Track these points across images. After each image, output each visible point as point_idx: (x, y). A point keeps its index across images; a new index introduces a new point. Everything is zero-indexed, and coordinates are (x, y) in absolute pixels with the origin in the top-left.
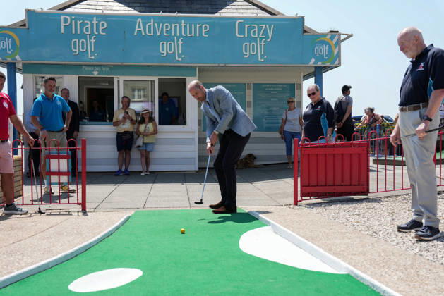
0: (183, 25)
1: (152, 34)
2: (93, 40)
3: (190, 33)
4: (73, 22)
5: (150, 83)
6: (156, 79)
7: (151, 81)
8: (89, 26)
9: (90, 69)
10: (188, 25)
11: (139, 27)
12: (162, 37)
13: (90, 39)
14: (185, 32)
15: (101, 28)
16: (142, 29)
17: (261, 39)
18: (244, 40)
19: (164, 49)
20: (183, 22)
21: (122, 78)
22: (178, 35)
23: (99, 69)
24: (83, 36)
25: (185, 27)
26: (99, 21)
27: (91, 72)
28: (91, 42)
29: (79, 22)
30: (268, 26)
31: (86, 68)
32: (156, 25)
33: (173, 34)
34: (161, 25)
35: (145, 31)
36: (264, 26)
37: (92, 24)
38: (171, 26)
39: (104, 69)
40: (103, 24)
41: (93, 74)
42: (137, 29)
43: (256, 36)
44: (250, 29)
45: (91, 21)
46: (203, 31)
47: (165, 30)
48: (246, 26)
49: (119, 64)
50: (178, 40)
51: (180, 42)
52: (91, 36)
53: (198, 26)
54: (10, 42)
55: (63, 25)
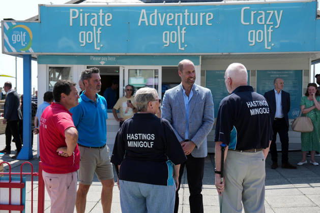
0: (186, 14)
1: (155, 24)
2: (99, 32)
3: (194, 22)
4: (81, 14)
5: (154, 71)
6: (159, 68)
7: (155, 70)
8: (96, 18)
9: (97, 59)
10: (192, 14)
11: (143, 17)
12: (165, 27)
13: (97, 30)
14: (189, 22)
15: (106, 20)
16: (146, 20)
17: (268, 26)
18: (250, 27)
19: (167, 39)
20: (186, 11)
21: (127, 68)
22: (181, 24)
23: (105, 59)
24: (89, 28)
25: (189, 16)
26: (105, 13)
27: (98, 62)
28: (97, 34)
29: (86, 15)
30: (276, 12)
31: (94, 59)
32: (159, 14)
33: (176, 24)
34: (165, 14)
35: (149, 22)
36: (272, 12)
37: (98, 16)
38: (174, 17)
39: (110, 59)
40: (108, 16)
41: (100, 64)
42: (141, 20)
43: (263, 23)
44: (256, 16)
45: (97, 13)
46: (207, 19)
47: (168, 19)
48: (253, 13)
49: (124, 54)
50: (181, 30)
51: (183, 32)
52: (97, 27)
53: (201, 14)
54: (24, 35)
55: (71, 17)
